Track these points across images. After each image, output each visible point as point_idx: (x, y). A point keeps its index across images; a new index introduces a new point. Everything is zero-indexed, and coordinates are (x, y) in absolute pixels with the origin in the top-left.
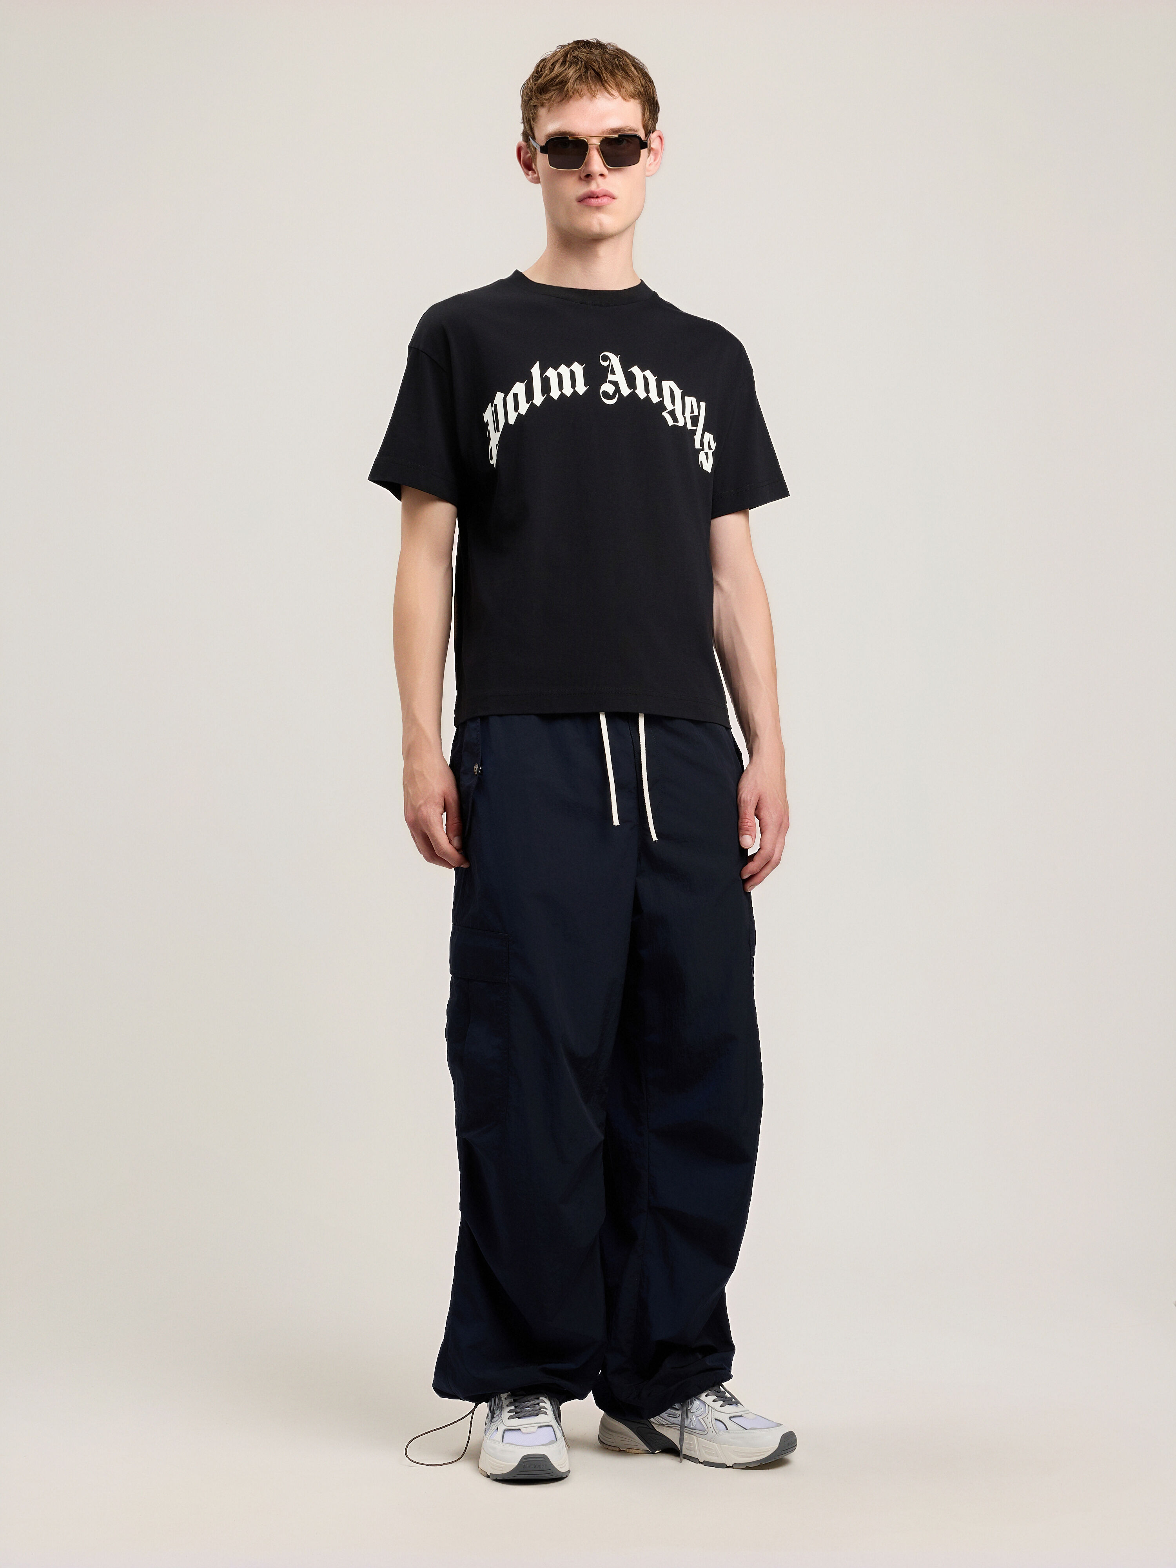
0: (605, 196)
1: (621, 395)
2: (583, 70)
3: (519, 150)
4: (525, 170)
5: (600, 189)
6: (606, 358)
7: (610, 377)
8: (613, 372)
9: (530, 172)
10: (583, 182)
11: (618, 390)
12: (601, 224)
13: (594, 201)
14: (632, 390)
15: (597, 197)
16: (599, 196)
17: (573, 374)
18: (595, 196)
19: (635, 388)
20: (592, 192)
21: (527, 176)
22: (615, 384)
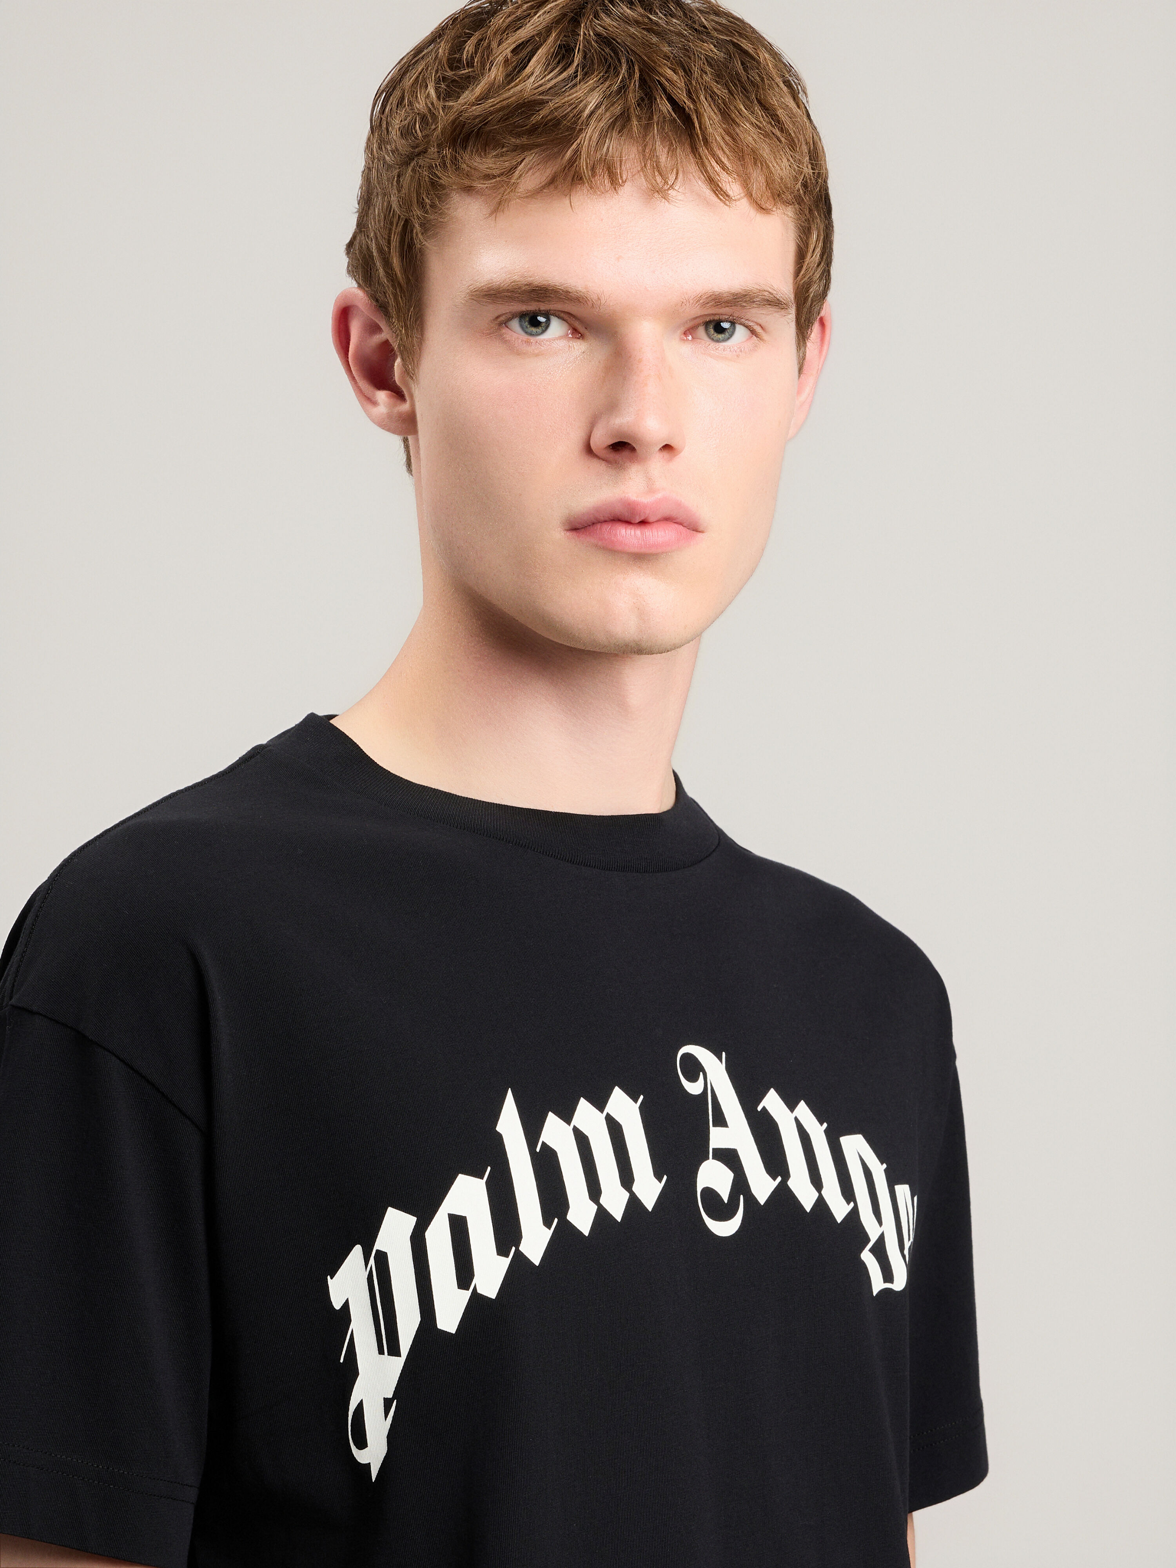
0: (668, 519)
1: (751, 1200)
2: (633, 95)
3: (344, 315)
4: (364, 385)
5: (659, 496)
6: (694, 1069)
7: (718, 1138)
8: (720, 1121)
9: (382, 396)
10: (598, 466)
11: (741, 1184)
12: (641, 613)
13: (628, 536)
14: (779, 1179)
15: (644, 523)
16: (651, 520)
17: (615, 1129)
18: (638, 520)
19: (786, 1175)
20: (631, 507)
21: (369, 406)
22: (729, 1158)
